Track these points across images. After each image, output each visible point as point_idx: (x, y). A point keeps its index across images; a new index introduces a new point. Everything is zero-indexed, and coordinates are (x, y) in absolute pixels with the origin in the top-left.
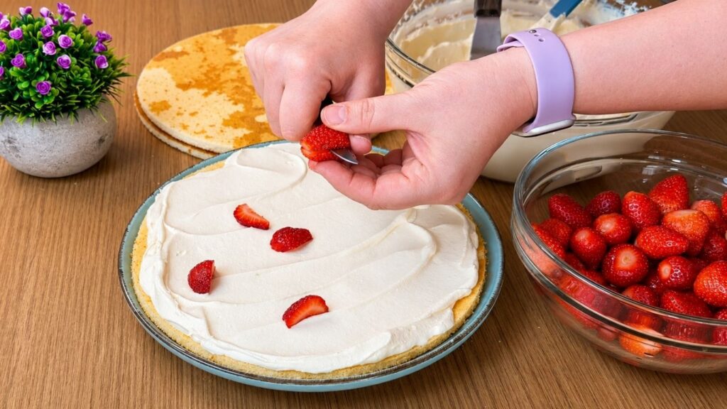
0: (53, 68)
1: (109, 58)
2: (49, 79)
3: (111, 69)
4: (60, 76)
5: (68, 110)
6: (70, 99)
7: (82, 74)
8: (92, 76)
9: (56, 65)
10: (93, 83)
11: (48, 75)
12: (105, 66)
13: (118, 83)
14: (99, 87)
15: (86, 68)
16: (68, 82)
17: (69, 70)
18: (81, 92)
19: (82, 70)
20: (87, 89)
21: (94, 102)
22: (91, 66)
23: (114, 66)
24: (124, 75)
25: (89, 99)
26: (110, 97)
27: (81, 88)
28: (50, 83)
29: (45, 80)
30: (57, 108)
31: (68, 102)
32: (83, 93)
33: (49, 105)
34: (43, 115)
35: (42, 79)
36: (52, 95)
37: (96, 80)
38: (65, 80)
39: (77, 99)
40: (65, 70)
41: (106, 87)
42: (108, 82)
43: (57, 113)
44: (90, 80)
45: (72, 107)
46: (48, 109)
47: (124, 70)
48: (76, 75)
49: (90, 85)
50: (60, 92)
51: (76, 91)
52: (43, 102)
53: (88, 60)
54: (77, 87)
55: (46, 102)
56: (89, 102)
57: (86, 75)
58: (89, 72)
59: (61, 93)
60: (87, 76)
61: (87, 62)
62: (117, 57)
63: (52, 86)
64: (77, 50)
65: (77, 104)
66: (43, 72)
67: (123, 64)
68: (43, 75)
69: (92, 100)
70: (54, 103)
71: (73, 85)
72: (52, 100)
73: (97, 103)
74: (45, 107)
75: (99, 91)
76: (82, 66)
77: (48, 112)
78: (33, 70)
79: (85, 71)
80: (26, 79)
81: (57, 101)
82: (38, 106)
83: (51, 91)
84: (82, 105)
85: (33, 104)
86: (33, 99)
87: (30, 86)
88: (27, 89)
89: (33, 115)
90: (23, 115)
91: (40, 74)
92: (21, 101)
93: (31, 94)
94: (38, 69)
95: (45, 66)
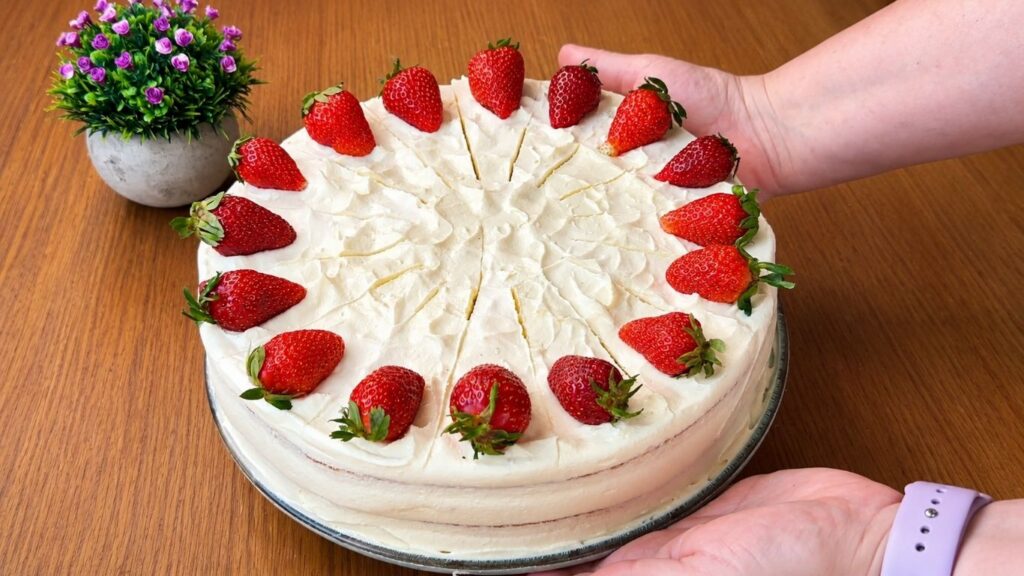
0: (167, 70)
1: (237, 61)
2: (162, 85)
3: (238, 74)
4: (176, 80)
5: (185, 125)
6: (189, 110)
7: (203, 79)
8: (216, 83)
9: (171, 67)
10: (216, 93)
11: (160, 80)
12: (232, 69)
13: (245, 93)
14: (223, 97)
15: (209, 72)
16: (186, 88)
17: (186, 73)
18: (201, 103)
19: (203, 73)
20: (208, 99)
21: (219, 114)
22: (215, 69)
23: (243, 70)
24: (253, 82)
25: (212, 111)
26: (235, 110)
27: (201, 98)
28: (163, 90)
29: (157, 87)
30: (171, 123)
31: (186, 115)
32: (204, 104)
33: (161, 118)
34: (154, 130)
35: (153, 85)
36: (165, 105)
37: (220, 88)
38: (182, 86)
39: (197, 110)
40: (183, 74)
41: (231, 96)
42: (235, 91)
43: (171, 130)
44: (213, 87)
45: (191, 120)
46: (161, 123)
47: (254, 75)
48: (196, 79)
49: (211, 95)
50: (176, 101)
51: (195, 101)
52: (154, 114)
53: (211, 62)
54: (197, 96)
55: (157, 113)
56: (211, 115)
57: (208, 80)
58: (212, 77)
59: (176, 103)
60: (208, 83)
61: (209, 65)
62: (247, 60)
63: (166, 93)
64: (198, 49)
65: (196, 117)
66: (154, 76)
67: (254, 69)
68: (155, 79)
69: (214, 113)
70: (166, 115)
71: (191, 93)
72: (165, 111)
73: (221, 117)
74: (156, 121)
75: (223, 102)
76: (204, 69)
77: (160, 126)
78: (142, 73)
79: (208, 76)
80: (133, 84)
81: (170, 113)
82: (147, 119)
83: (164, 100)
84: (202, 119)
85: (141, 116)
86: (142, 110)
87: (138, 94)
88: (133, 97)
89: (140, 130)
90: (129, 131)
91: (150, 78)
92: (126, 111)
93: (139, 103)
94: (148, 72)
95: (158, 68)
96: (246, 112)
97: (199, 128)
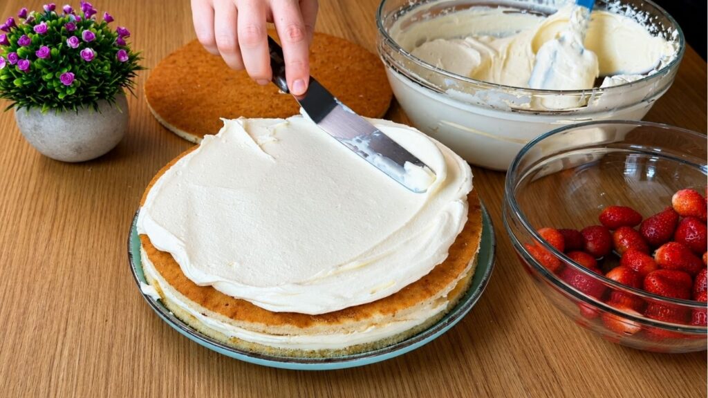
0: (76, 60)
1: (128, 52)
2: (72, 71)
3: (129, 62)
4: (82, 68)
5: (88, 100)
6: (91, 90)
7: (102, 67)
8: (111, 69)
9: (79, 58)
10: (112, 76)
11: (71, 67)
12: (124, 59)
13: (133, 77)
14: (117, 79)
15: (106, 61)
16: (90, 74)
17: (90, 62)
18: (101, 84)
19: (102, 63)
20: (106, 81)
21: (113, 93)
22: (112, 59)
23: (132, 58)
24: (139, 68)
25: (108, 90)
26: (125, 89)
27: (101, 81)
28: (72, 74)
29: (68, 72)
30: (78, 99)
31: (89, 94)
32: (103, 85)
33: (71, 96)
34: (65, 105)
35: (65, 71)
36: (74, 87)
37: (115, 73)
38: (87, 72)
39: (97, 90)
40: (87, 63)
41: (123, 79)
42: (125, 75)
43: (78, 104)
44: (109, 72)
45: (93, 97)
46: (70, 100)
47: (139, 63)
48: (97, 67)
49: (109, 78)
50: (82, 83)
51: (97, 84)
52: (66, 93)
53: (108, 53)
54: (98, 79)
55: (68, 92)
56: (107, 93)
57: (106, 68)
58: (109, 65)
59: (82, 85)
60: (107, 69)
61: (107, 56)
62: (134, 51)
63: (75, 77)
64: (98, 44)
65: (97, 95)
66: (65, 64)
67: (138, 59)
68: (67, 67)
69: (110, 92)
70: (75, 94)
71: (94, 78)
72: (74, 91)
73: (115, 95)
74: (67, 97)
75: (117, 83)
76: (103, 59)
77: (70, 102)
78: (57, 62)
79: (105, 64)
80: (50, 71)
81: (78, 92)
82: (61, 97)
83: (73, 83)
84: (102, 96)
85: (56, 94)
86: (56, 90)
87: (54, 78)
88: (51, 80)
89: (56, 105)
90: (47, 105)
91: (63, 66)
92: (45, 92)
93: (55, 84)
94: (61, 61)
95: (68, 59)
96: (133, 91)
97: (98, 102)
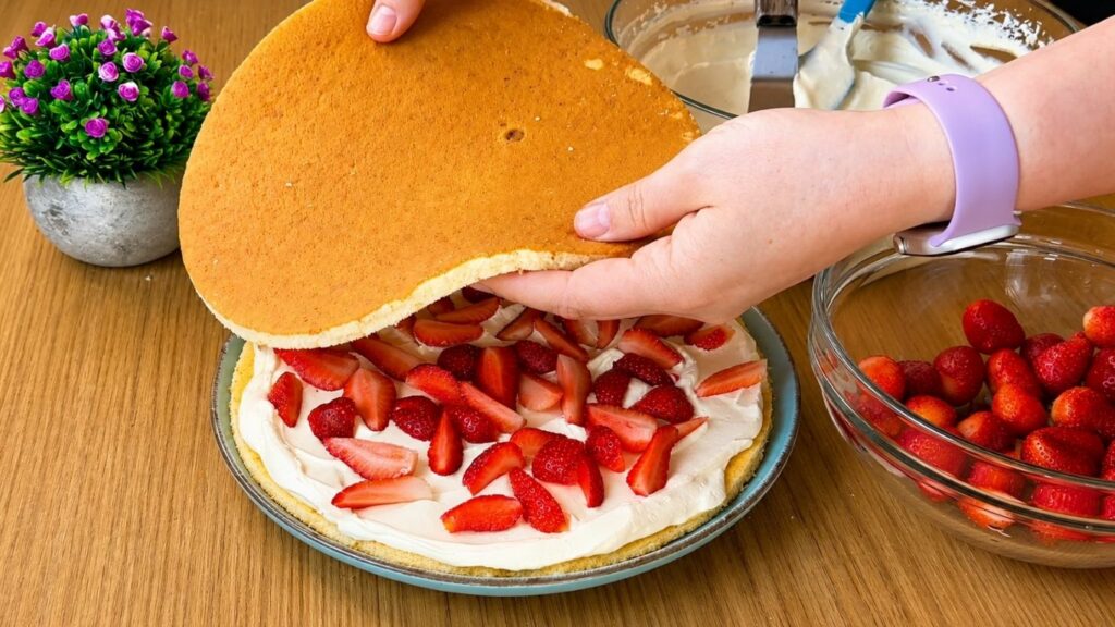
2: (106, 117)
4: (124, 112)
9: (118, 98)
11: (105, 111)
16: (137, 122)
17: (136, 103)
29: (99, 117)
33: (107, 156)
34: (101, 172)
36: (112, 141)
38: (132, 119)
46: (109, 163)
50: (124, 137)
52: (99, 151)
64: (151, 76)
66: (97, 106)
68: (98, 110)
70: (114, 152)
72: (111, 149)
74: (101, 158)
80: (73, 117)
81: (119, 150)
83: (109, 135)
87: (79, 128)
88: (74, 132)
90: (70, 172)
92: (66, 149)
93: (80, 138)
95: (102, 98)
